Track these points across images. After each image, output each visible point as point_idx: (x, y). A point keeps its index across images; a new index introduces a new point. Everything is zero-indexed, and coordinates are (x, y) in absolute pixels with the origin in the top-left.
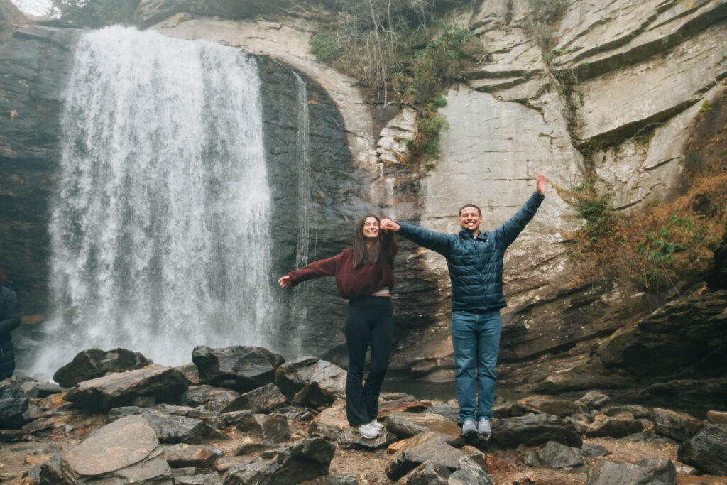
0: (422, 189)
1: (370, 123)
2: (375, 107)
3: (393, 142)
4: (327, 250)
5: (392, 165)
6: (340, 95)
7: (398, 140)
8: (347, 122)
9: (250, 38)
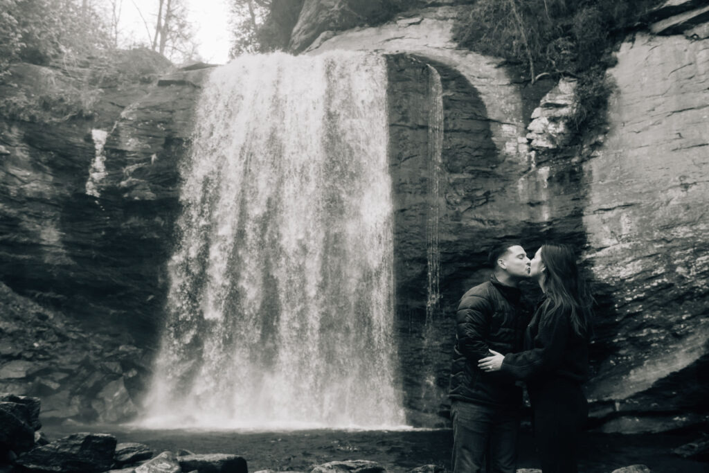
0: (586, 175)
1: (519, 105)
2: (526, 85)
3: (547, 122)
4: (464, 265)
5: (547, 150)
6: (483, 80)
7: (554, 120)
8: (489, 110)
9: (388, 40)
